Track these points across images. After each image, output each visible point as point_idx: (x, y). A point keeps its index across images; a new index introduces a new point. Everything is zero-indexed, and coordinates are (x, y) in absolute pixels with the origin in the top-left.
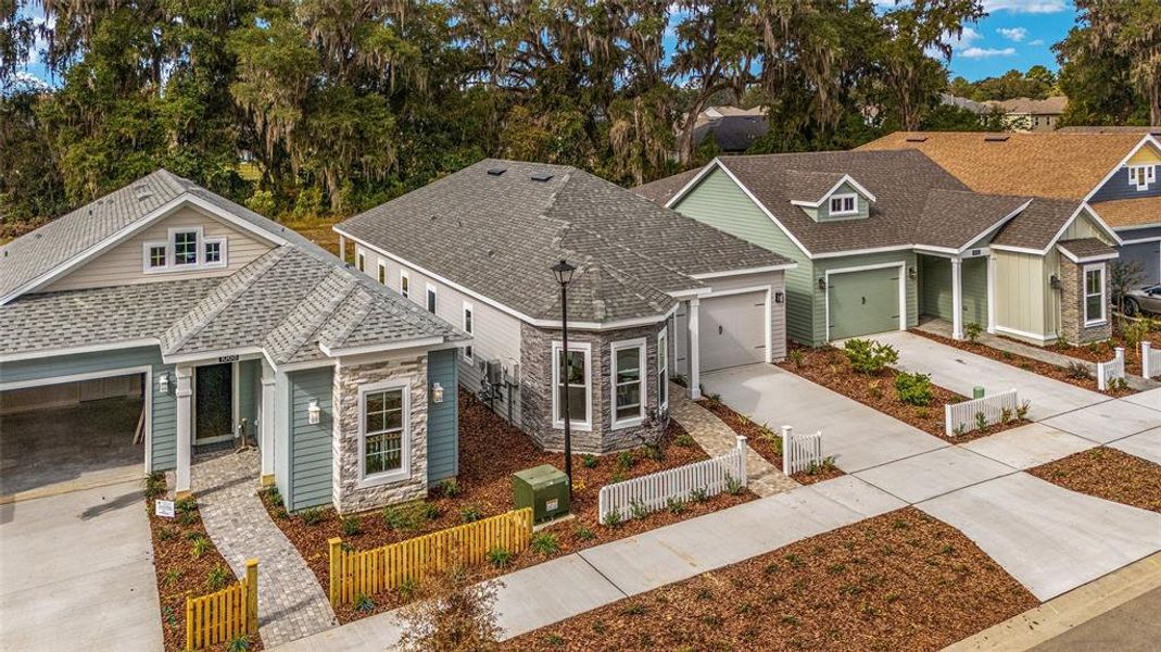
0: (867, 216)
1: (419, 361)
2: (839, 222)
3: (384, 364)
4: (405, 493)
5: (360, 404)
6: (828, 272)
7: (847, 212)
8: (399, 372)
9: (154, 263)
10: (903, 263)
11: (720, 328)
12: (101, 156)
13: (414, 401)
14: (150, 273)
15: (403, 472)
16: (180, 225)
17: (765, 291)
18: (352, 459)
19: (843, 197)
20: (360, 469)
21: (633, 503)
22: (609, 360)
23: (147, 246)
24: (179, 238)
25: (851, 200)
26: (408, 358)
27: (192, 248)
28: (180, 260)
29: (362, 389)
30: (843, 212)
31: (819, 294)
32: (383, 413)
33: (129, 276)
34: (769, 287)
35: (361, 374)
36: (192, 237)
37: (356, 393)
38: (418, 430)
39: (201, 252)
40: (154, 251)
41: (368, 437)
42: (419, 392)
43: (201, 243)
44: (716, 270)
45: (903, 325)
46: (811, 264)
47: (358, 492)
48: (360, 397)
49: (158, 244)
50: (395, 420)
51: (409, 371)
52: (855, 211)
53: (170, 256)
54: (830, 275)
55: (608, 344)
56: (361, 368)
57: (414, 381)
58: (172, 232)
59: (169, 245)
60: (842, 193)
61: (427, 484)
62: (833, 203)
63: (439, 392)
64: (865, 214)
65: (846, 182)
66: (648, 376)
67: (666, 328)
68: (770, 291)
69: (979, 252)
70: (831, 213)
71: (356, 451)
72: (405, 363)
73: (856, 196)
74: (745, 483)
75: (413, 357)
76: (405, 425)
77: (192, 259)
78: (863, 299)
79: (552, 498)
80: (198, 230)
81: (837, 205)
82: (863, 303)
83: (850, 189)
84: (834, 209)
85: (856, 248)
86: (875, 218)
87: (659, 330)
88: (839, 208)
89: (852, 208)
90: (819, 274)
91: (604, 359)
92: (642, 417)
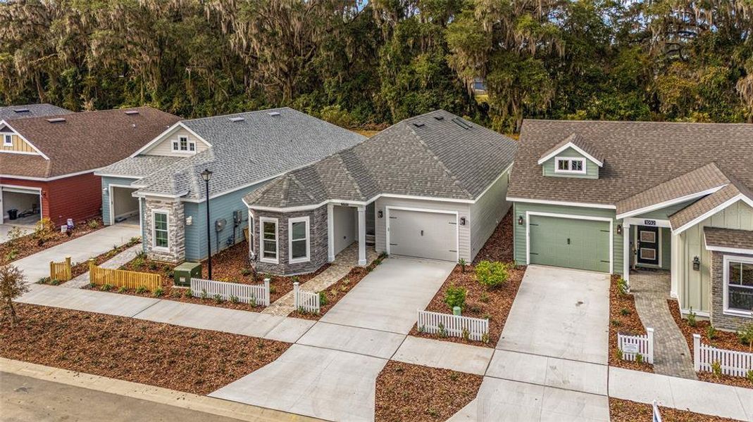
0: (597, 178)
1: (172, 204)
2: (566, 178)
3: (159, 202)
4: (169, 258)
5: (153, 215)
6: (528, 213)
7: (574, 171)
8: (164, 206)
9: (175, 149)
10: (611, 220)
11: (422, 231)
13: (170, 220)
14: (174, 153)
15: (167, 250)
16: (183, 134)
17: (455, 215)
18: (151, 237)
19: (569, 159)
20: (154, 242)
21: (204, 290)
22: (259, 225)
23: (173, 141)
24: (182, 139)
25: (580, 163)
26: (168, 201)
27: (186, 144)
28: (182, 149)
29: (153, 210)
30: (570, 171)
31: (519, 228)
32: (161, 222)
33: (169, 152)
34: (457, 213)
35: (153, 204)
36: (185, 140)
37: (150, 211)
38: (172, 233)
39: (188, 146)
40: (175, 143)
41: (156, 231)
42: (173, 217)
43: (189, 142)
45: (611, 270)
46: (514, 205)
47: (152, 252)
49: (176, 141)
50: (164, 227)
51: (168, 207)
52: (584, 171)
53: (179, 146)
54: (530, 215)
56: (152, 201)
57: (171, 212)
58: (179, 137)
59: (179, 142)
61: (177, 258)
62: (561, 162)
63: (189, 220)
64: (594, 175)
65: (570, 148)
66: (279, 239)
67: (308, 217)
68: (457, 216)
69: (654, 222)
70: (557, 170)
71: (151, 234)
72: (167, 203)
73: (584, 161)
74: (267, 303)
75: (170, 202)
76: (168, 231)
77: (186, 149)
78: (569, 240)
79: (182, 276)
80: (187, 137)
81: (563, 165)
82: (569, 243)
83: (576, 154)
84: (561, 167)
85: (553, 200)
86: (606, 179)
87: (289, 217)
88: (566, 167)
89: (580, 168)
90: (520, 213)
91: (256, 224)
92: (276, 260)
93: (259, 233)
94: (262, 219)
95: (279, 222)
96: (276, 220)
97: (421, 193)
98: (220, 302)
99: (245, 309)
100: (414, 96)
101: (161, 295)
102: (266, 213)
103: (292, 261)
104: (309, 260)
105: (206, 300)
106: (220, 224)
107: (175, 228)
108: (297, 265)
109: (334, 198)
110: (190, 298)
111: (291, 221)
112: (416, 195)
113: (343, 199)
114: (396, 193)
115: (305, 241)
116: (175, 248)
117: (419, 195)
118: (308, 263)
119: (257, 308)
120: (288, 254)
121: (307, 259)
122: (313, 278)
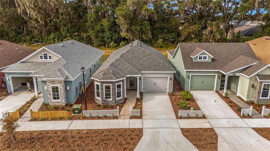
0: (211, 61)
1: (61, 82)
2: (201, 62)
3: (54, 82)
4: (60, 104)
5: (51, 87)
6: (191, 74)
7: (204, 60)
8: (57, 83)
10: (217, 75)
11: (155, 84)
12: (94, 34)
13: (60, 89)
14: (40, 60)
15: (60, 100)
16: (45, 52)
17: (168, 77)
18: (50, 97)
19: (203, 56)
20: (52, 98)
21: (90, 114)
22: (103, 87)
23: (39, 56)
25: (206, 57)
26: (59, 81)
27: (47, 56)
28: (45, 58)
29: (51, 85)
30: (203, 60)
31: (187, 79)
32: (55, 90)
33: (38, 60)
34: (169, 76)
35: (50, 83)
36: (46, 54)
37: (50, 86)
38: (62, 94)
39: (48, 57)
40: (41, 56)
41: (53, 94)
42: (61, 87)
43: (48, 56)
44: (152, 71)
45: (215, 90)
46: (186, 72)
47: (52, 102)
48: (50, 87)
50: (58, 91)
51: (59, 83)
52: (207, 60)
53: (43, 57)
54: (191, 75)
56: (50, 82)
57: (60, 85)
58: (43, 53)
59: (43, 55)
60: (201, 55)
61: (65, 103)
62: (200, 57)
63: (68, 88)
64: (210, 61)
65: (204, 52)
66: (112, 92)
67: (122, 82)
68: (169, 77)
69: (235, 74)
70: (198, 60)
71: (51, 95)
72: (58, 82)
73: (207, 56)
74: (118, 116)
75: (60, 81)
76: (59, 93)
77: (47, 58)
78: (203, 82)
79: (77, 110)
80: (47, 53)
81: (200, 58)
82: (203, 83)
84: (200, 59)
85: (200, 69)
86: (214, 62)
87: (116, 83)
88: (201, 59)
89: (206, 59)
90: (188, 75)
91: (102, 87)
92: (111, 99)
93: (103, 90)
94: (104, 85)
95: (112, 85)
96: (111, 85)
97: (156, 70)
98: (99, 118)
99: (111, 119)
100: (102, 34)
101: (71, 118)
102: (106, 82)
103: (117, 99)
105: (92, 118)
106: (78, 88)
107: (63, 92)
108: (118, 100)
109: (128, 74)
110: (85, 118)
111: (117, 84)
112: (154, 71)
113: (132, 75)
114: (146, 71)
115: (121, 91)
116: (63, 100)
117: (156, 71)
118: (122, 99)
119: (116, 118)
120: (115, 97)
121: (121, 97)
122: (125, 104)
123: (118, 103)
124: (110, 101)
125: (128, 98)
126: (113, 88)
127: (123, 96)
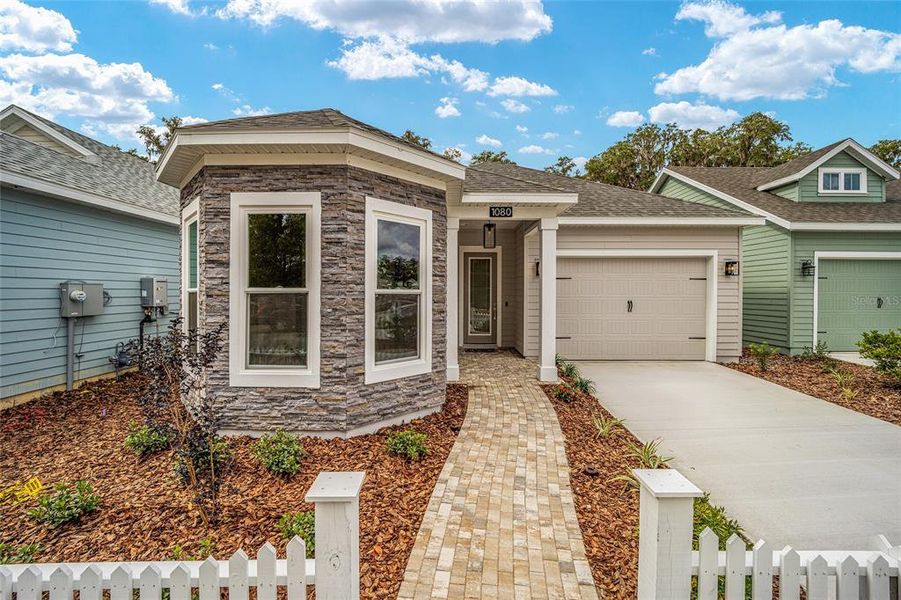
0: (884, 201)
2: (836, 204)
6: (818, 255)
7: (847, 192)
11: (630, 303)
17: (708, 259)
19: (842, 171)
22: (227, 231)
25: (857, 176)
31: (801, 284)
34: (714, 253)
46: (787, 238)
52: (863, 189)
54: (821, 260)
55: (224, 196)
62: (828, 177)
64: (881, 196)
66: (325, 281)
67: (430, 214)
68: (715, 260)
70: (821, 190)
73: (863, 173)
81: (831, 182)
83: (849, 162)
84: (826, 187)
87: (370, 190)
88: (835, 186)
89: (857, 187)
90: (804, 256)
91: (213, 228)
92: (308, 372)
93: (226, 264)
94: (243, 205)
95: (325, 208)
102: (264, 176)
103: (376, 371)
104: (428, 370)
106: (78, 296)
108: (392, 386)
109: (477, 191)
111: (378, 210)
113: (504, 191)
118: (424, 379)
120: (359, 343)
121: (420, 365)
122: (456, 430)
123: (383, 415)
124: (302, 393)
125: (473, 387)
126: (338, 242)
127: (440, 355)
